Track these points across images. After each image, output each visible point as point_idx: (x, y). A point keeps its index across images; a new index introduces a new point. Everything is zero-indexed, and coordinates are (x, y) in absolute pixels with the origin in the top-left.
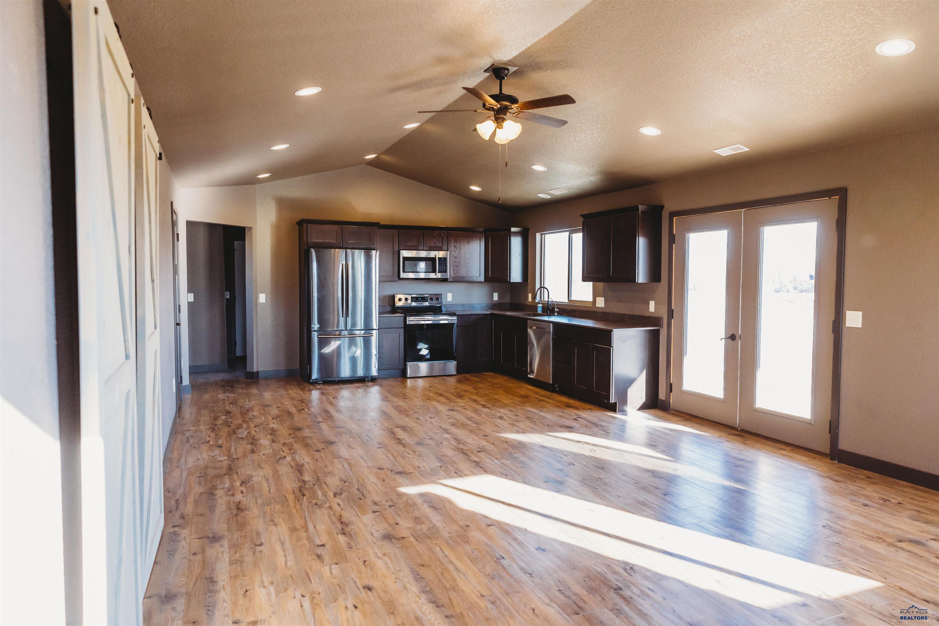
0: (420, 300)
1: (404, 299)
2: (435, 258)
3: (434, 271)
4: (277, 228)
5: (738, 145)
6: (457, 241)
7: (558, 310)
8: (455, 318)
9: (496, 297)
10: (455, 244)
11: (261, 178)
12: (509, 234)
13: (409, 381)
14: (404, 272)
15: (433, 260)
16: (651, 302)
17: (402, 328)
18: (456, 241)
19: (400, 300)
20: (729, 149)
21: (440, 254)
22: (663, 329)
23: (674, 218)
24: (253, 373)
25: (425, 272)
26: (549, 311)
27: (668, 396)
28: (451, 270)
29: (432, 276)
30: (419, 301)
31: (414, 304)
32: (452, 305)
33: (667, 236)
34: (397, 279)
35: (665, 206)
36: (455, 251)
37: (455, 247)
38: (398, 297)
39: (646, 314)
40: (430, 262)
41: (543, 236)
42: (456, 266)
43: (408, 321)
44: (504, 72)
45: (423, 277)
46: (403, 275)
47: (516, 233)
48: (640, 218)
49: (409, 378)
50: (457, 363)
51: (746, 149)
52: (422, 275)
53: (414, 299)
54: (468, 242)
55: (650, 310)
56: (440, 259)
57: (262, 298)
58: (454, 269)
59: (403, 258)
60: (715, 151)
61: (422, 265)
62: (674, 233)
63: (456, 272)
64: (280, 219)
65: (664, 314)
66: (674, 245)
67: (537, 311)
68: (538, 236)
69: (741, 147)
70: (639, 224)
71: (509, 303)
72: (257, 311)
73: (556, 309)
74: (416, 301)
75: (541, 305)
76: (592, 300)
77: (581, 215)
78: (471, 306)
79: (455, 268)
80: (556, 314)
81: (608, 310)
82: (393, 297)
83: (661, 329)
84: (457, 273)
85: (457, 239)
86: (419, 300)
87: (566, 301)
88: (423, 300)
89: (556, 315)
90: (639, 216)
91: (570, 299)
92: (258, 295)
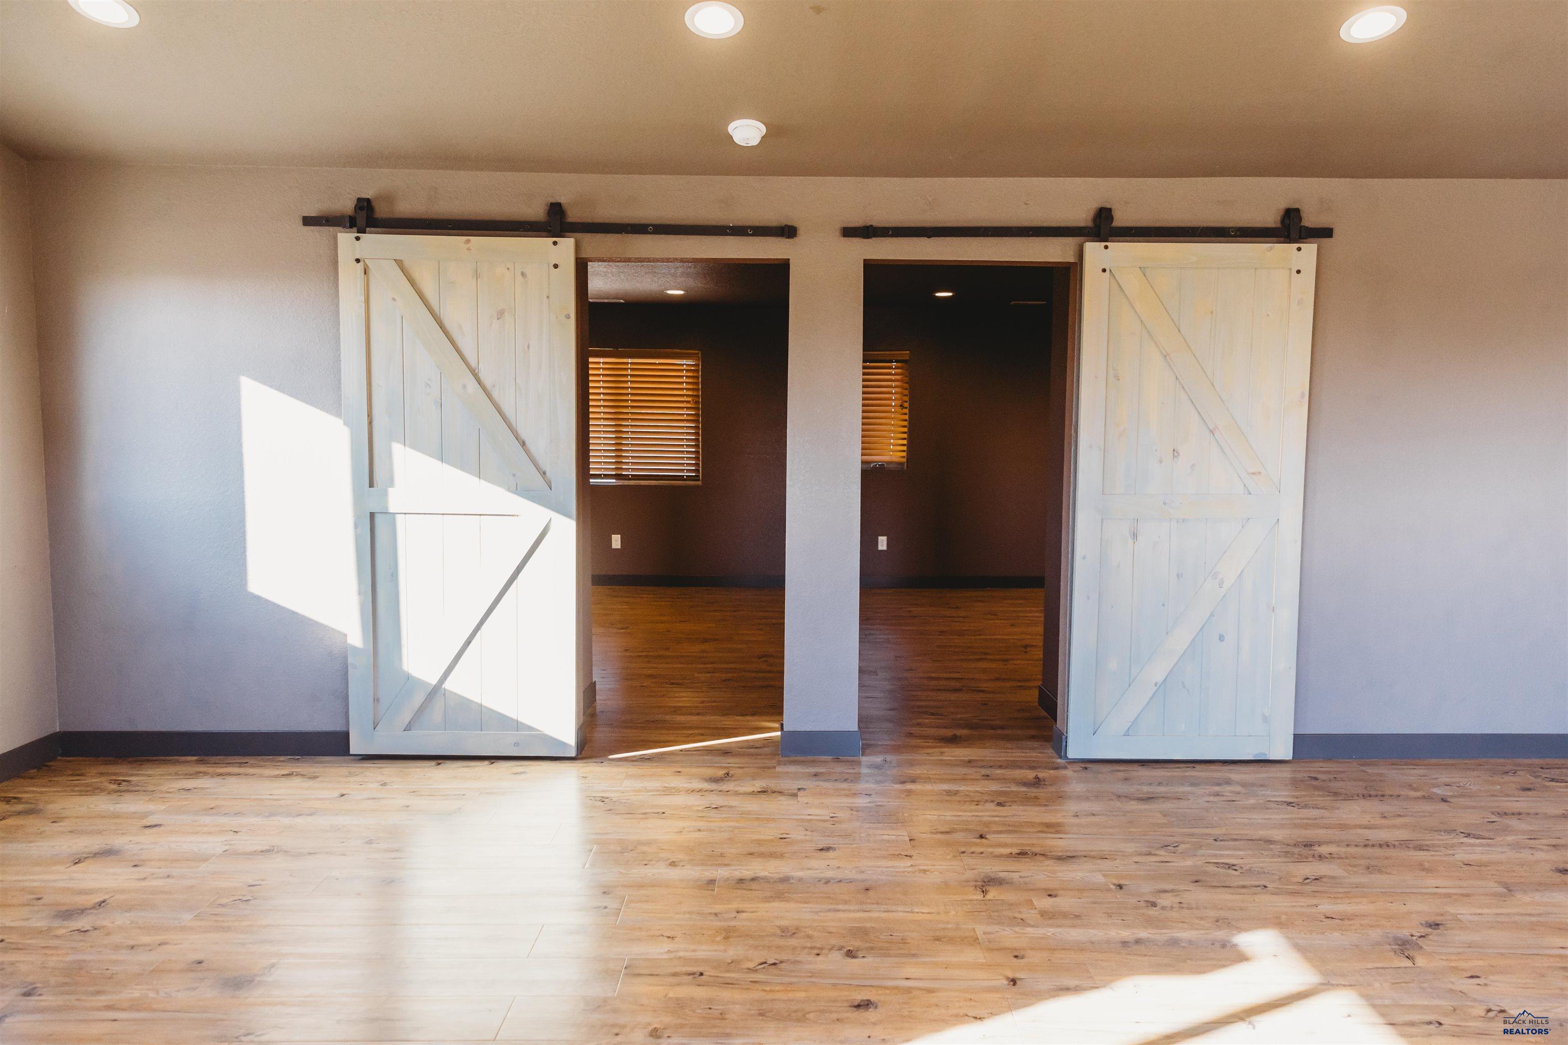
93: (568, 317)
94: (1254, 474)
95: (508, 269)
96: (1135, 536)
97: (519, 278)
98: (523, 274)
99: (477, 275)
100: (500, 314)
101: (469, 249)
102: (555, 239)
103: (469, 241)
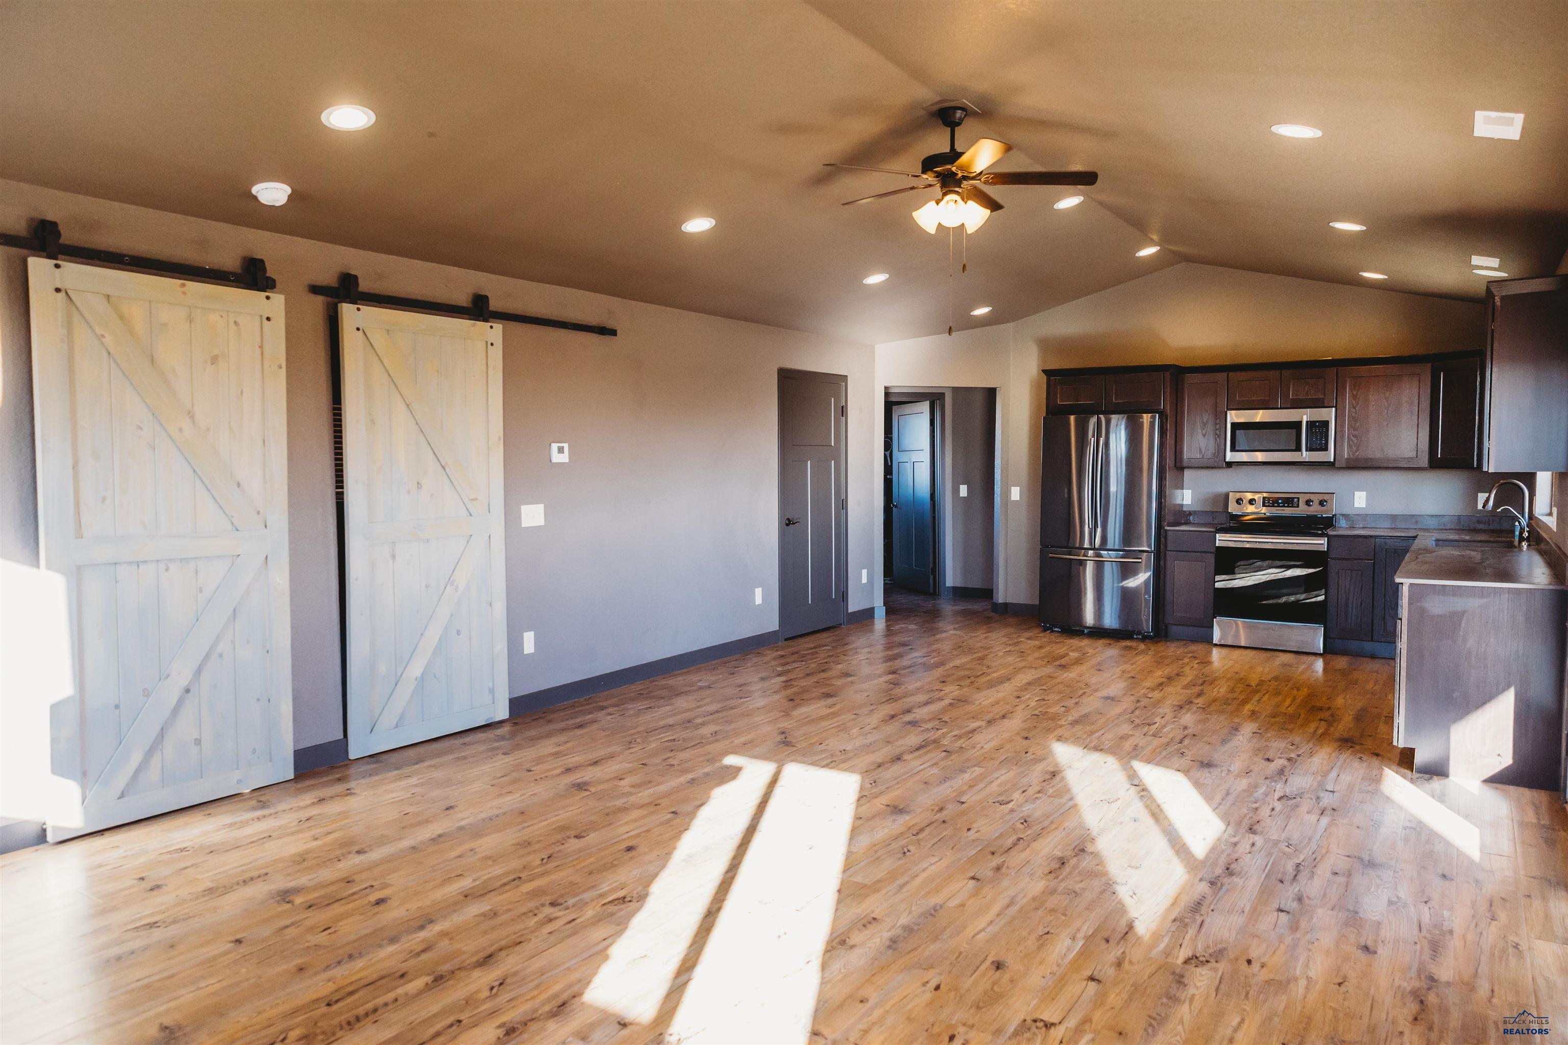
0: (1282, 503)
1: (1246, 501)
2: (1300, 423)
3: (1298, 448)
6: (1358, 386)
8: (1325, 541)
9: (1483, 501)
10: (1355, 393)
13: (1216, 653)
14: (1233, 449)
15: (1294, 426)
18: (1355, 386)
19: (1239, 502)
21: (1315, 414)
24: (997, 605)
25: (1279, 451)
28: (1338, 445)
29: (1295, 457)
30: (1279, 507)
32: (1364, 517)
34: (1222, 463)
36: (1350, 407)
37: (1354, 397)
40: (1290, 432)
42: (1355, 436)
43: (1217, 541)
46: (1230, 456)
49: (1216, 645)
50: (1329, 630)
53: (1268, 501)
54: (1390, 388)
56: (1310, 424)
57: (1015, 494)
58: (1351, 443)
59: (1233, 424)
63: (1354, 448)
72: (1007, 513)
74: (1274, 506)
79: (1352, 440)
82: (1227, 497)
84: (1357, 450)
85: (1359, 382)
86: (1279, 504)
88: (1288, 504)
92: (1009, 488)
93: (280, 367)
94: (473, 500)
95: (222, 316)
96: (394, 557)
97: (232, 325)
98: (235, 322)
99: (190, 320)
100: (214, 359)
101: (184, 293)
102: (267, 294)
103: (183, 285)
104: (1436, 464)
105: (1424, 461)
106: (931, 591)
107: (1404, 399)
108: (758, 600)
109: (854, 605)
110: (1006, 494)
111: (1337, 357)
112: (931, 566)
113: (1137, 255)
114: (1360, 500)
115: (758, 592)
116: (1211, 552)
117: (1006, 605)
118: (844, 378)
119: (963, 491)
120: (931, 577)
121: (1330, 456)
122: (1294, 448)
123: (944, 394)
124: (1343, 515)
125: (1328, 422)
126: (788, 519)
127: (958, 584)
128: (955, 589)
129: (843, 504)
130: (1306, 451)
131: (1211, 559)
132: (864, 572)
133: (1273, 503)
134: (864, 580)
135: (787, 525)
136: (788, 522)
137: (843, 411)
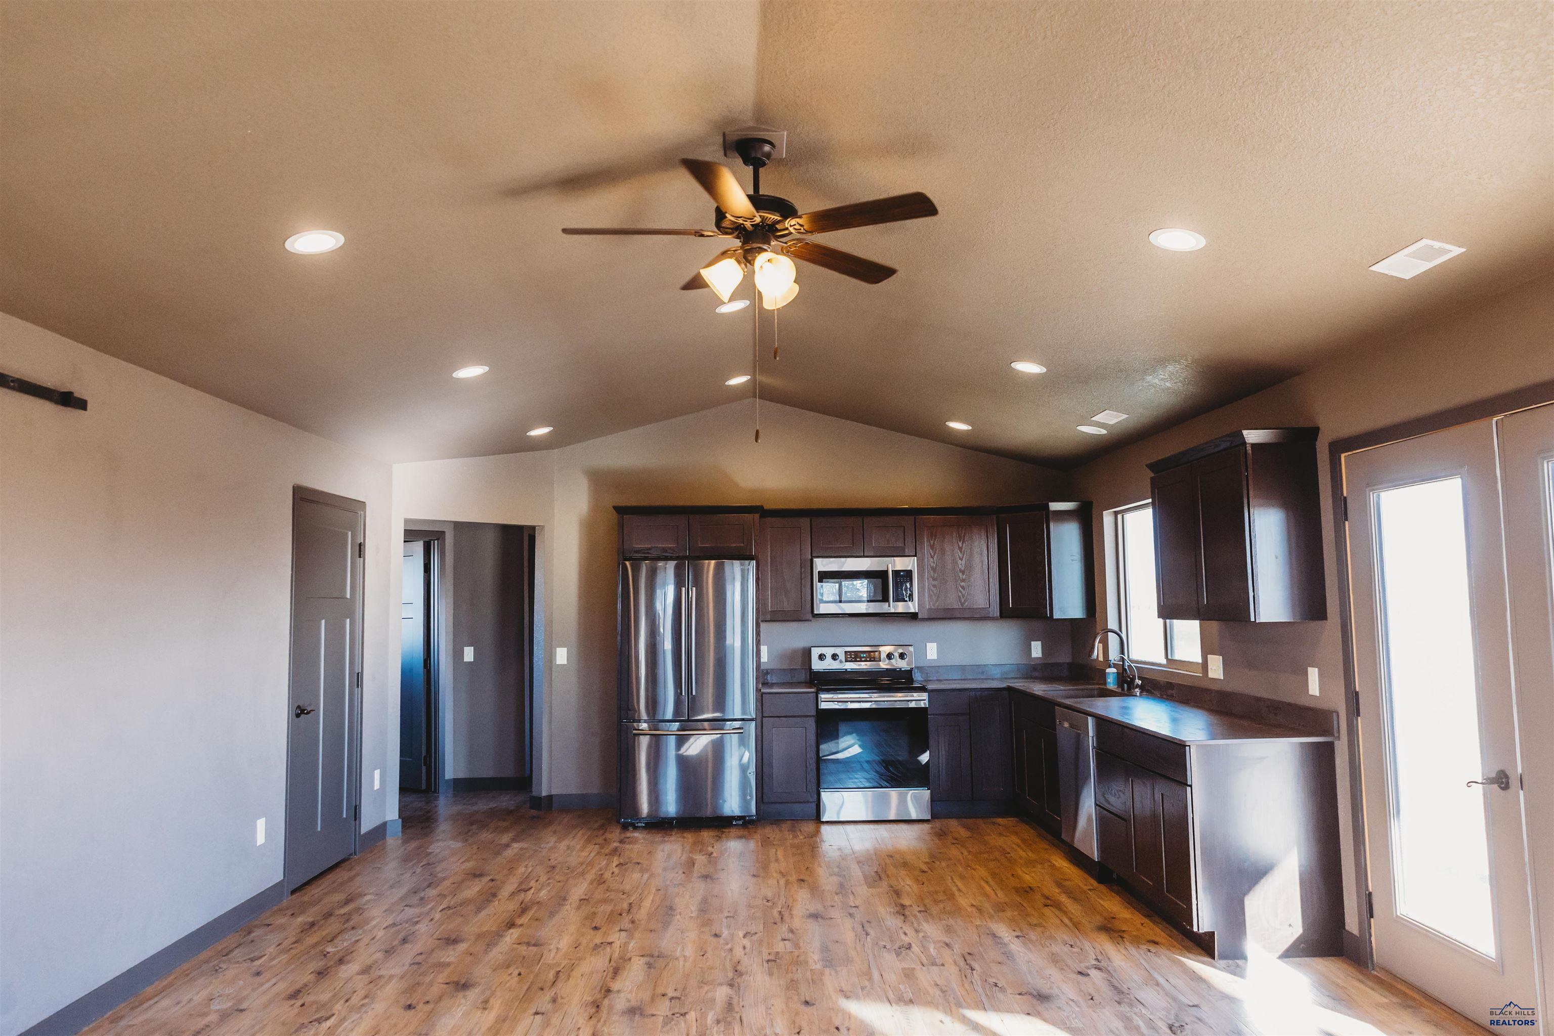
0: (864, 657)
1: (829, 657)
2: (886, 572)
3: (885, 599)
4: (590, 527)
5: (1425, 242)
6: (936, 536)
7: (1140, 682)
8: (925, 696)
9: (1037, 649)
10: (932, 542)
11: (536, 436)
12: (1049, 517)
13: (827, 830)
14: (822, 601)
15: (881, 575)
16: (1310, 670)
17: (813, 716)
18: (932, 536)
19: (822, 657)
20: (1413, 255)
21: (900, 564)
22: (1340, 742)
23: (1343, 456)
24: (539, 799)
25: (868, 601)
26: (1126, 685)
27: (1365, 926)
28: (924, 594)
29: (884, 608)
30: (861, 661)
31: (850, 666)
32: (936, 668)
33: (1330, 501)
34: (810, 616)
35: (1320, 426)
36: (932, 557)
37: (932, 547)
38: (815, 652)
39: (1303, 701)
40: (879, 581)
41: (1119, 517)
42: (935, 586)
43: (820, 702)
44: (761, 148)
45: (864, 611)
46: (820, 608)
47: (1062, 516)
48: (1250, 462)
50: (931, 794)
51: (1456, 251)
52: (862, 608)
53: (850, 655)
54: (961, 538)
55: (1311, 692)
56: (896, 573)
57: (562, 656)
58: (931, 593)
59: (821, 573)
60: (1373, 268)
61: (862, 588)
62: (1345, 494)
63: (935, 599)
64: (595, 508)
65: (1340, 705)
66: (1347, 522)
67: (1105, 683)
68: (1108, 518)
69: (1437, 245)
70: (1247, 476)
71: (1068, 664)
72: (551, 680)
73: (1137, 680)
74: (856, 661)
75: (1114, 670)
76: (1200, 661)
77: (1147, 466)
78: (979, 668)
79: (933, 591)
80: (1137, 691)
81: (1230, 687)
82: (807, 653)
83: (1336, 743)
84: (937, 600)
85: (936, 532)
86: (861, 657)
87: (1164, 661)
88: (870, 658)
89: (1138, 694)
90: (1246, 457)
91: (1170, 657)
92: (553, 649)
104: (1006, 613)
105: (996, 611)
106: (424, 787)
107: (976, 550)
108: (261, 839)
109: (367, 824)
110: (551, 656)
111: (914, 506)
112: (424, 754)
113: (726, 383)
114: (932, 652)
115: (261, 824)
116: (810, 716)
117: (550, 797)
118: (362, 505)
119: (469, 654)
120: (424, 769)
121: (912, 607)
122: (881, 599)
123: (443, 533)
124: (918, 668)
125: (911, 571)
126: (299, 707)
127: (461, 775)
128: (456, 782)
129: (358, 679)
130: (893, 602)
131: (811, 724)
132: (377, 773)
133: (855, 658)
134: (377, 786)
135: (298, 716)
136: (300, 711)
137: (360, 549)
